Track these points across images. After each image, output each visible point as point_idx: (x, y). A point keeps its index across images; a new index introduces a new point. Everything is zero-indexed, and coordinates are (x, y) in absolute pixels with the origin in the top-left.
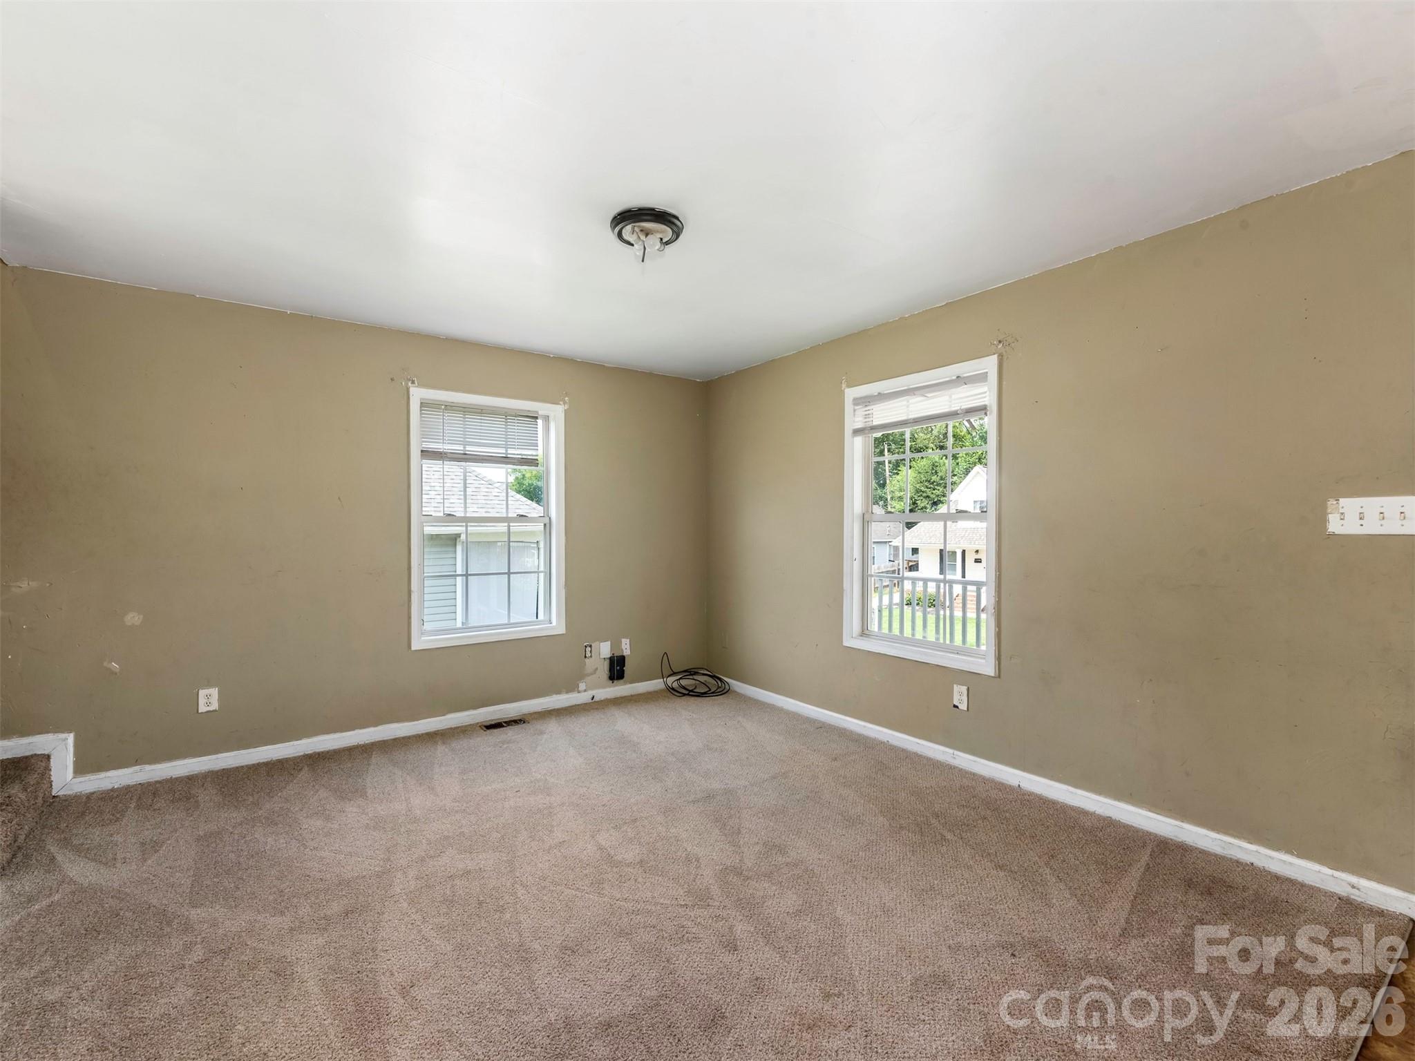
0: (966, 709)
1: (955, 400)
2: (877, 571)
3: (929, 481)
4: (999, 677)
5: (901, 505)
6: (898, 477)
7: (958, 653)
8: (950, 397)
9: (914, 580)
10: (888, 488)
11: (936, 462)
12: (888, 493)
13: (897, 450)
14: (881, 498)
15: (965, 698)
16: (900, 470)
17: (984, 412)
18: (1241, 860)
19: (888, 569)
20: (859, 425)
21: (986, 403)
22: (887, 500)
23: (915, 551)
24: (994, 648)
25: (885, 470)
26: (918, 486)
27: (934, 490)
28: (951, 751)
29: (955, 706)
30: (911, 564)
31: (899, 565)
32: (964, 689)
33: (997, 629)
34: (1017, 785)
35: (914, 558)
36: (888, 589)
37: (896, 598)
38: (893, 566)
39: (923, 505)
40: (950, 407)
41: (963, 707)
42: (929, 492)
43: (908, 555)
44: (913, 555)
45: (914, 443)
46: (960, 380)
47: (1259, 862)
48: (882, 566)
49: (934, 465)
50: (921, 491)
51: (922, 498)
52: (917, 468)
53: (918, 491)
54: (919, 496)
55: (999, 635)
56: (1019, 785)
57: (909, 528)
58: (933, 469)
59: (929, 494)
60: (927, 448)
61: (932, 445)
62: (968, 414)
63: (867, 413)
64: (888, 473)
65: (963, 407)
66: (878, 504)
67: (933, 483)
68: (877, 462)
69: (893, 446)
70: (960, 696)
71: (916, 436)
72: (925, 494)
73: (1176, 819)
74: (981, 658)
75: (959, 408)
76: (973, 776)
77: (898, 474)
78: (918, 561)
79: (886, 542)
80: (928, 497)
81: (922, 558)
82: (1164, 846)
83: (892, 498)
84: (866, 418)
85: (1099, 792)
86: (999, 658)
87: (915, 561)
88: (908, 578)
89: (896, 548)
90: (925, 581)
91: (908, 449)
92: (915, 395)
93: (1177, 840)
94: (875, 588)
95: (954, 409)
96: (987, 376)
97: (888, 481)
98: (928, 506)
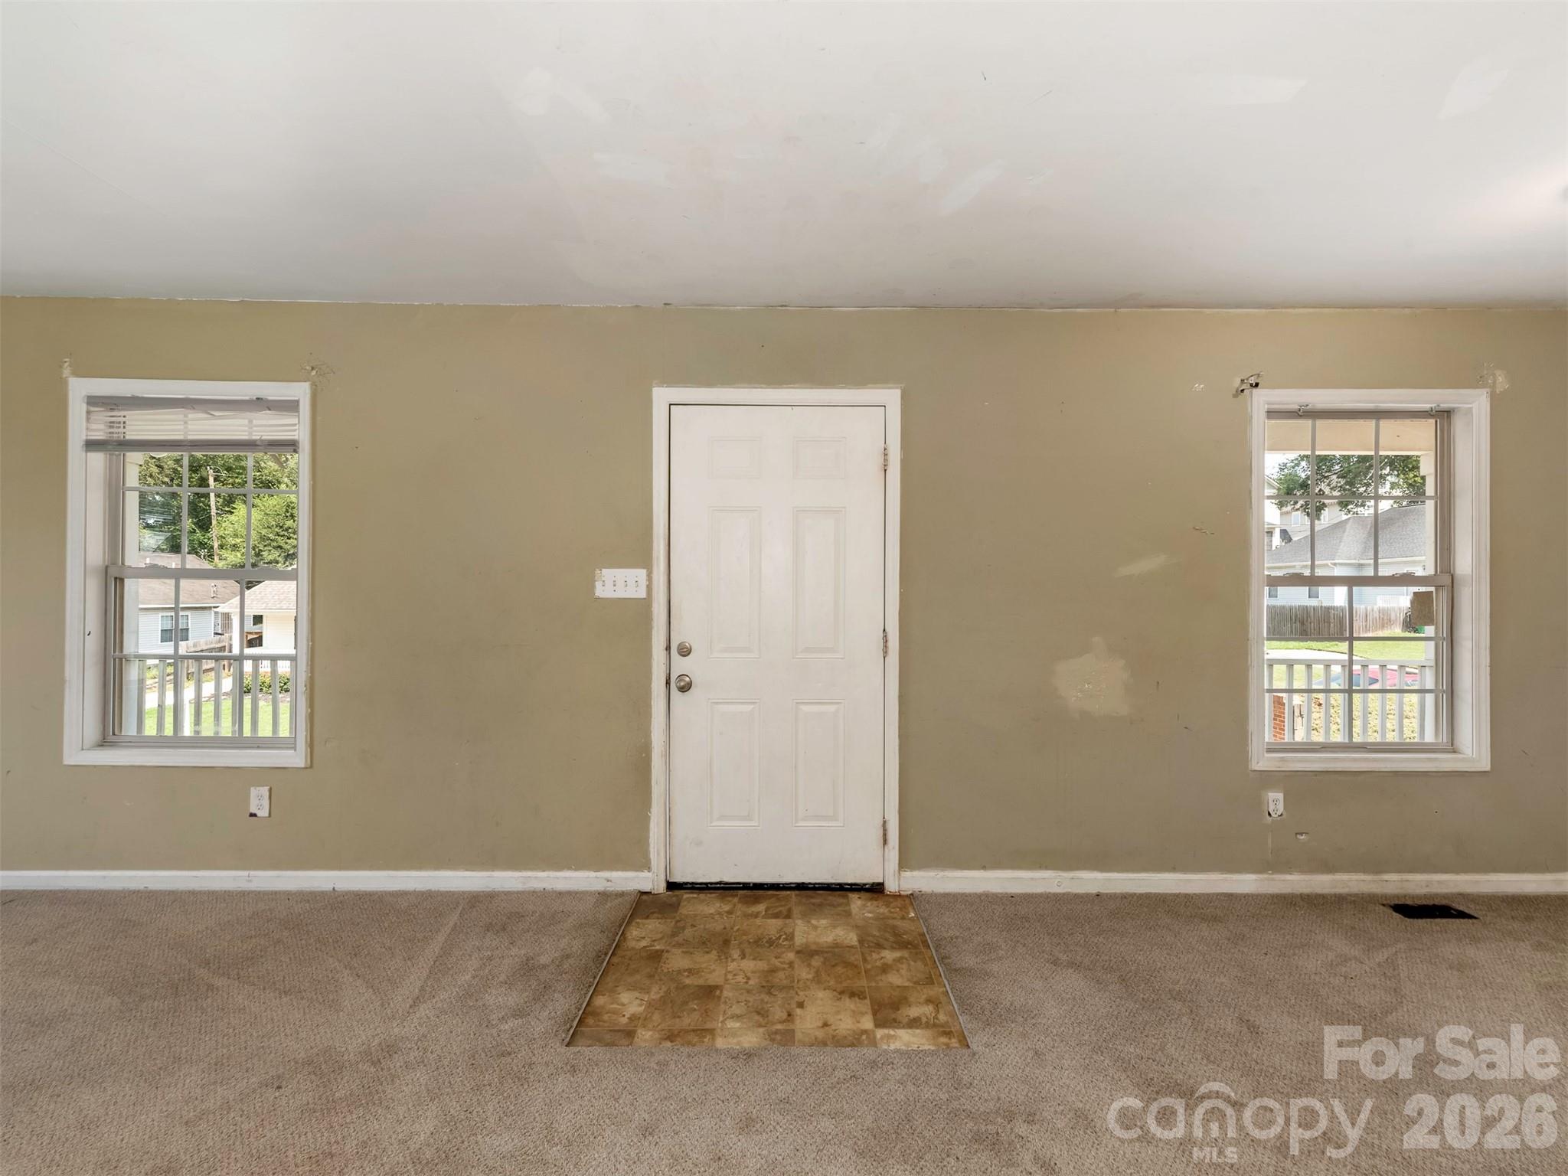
0: (267, 815)
1: (256, 426)
2: (193, 649)
3: (281, 527)
4: (311, 767)
5: (236, 556)
6: (232, 518)
7: (258, 747)
8: (250, 421)
9: (256, 659)
10: (215, 531)
11: (291, 503)
12: (214, 538)
13: (231, 480)
14: (202, 545)
15: (266, 803)
16: (234, 508)
17: (292, 448)
18: (537, 890)
19: (212, 646)
20: (99, 435)
21: (296, 438)
22: (212, 547)
23: (258, 619)
24: (305, 733)
25: (209, 506)
26: (264, 532)
27: (289, 538)
28: (245, 873)
29: (253, 815)
30: (250, 637)
31: (231, 639)
32: (265, 791)
33: (309, 710)
34: (331, 889)
35: (256, 628)
36: (213, 674)
37: (227, 684)
38: (220, 641)
39: (271, 557)
40: (250, 434)
41: (263, 813)
42: (281, 541)
43: (249, 626)
44: (254, 625)
45: (258, 474)
46: (260, 404)
47: (549, 886)
48: (202, 641)
49: (288, 506)
50: (269, 539)
51: (270, 548)
52: (263, 508)
53: (263, 538)
54: (265, 546)
55: (311, 718)
56: (334, 889)
57: (249, 588)
58: (287, 511)
59: (282, 543)
60: (279, 483)
61: (286, 480)
62: (270, 447)
63: (113, 419)
64: (214, 511)
65: (263, 438)
66: (197, 553)
67: (287, 530)
68: (197, 494)
69: (224, 474)
70: (259, 801)
71: (263, 465)
72: (275, 544)
73: (487, 870)
74: (287, 748)
75: (258, 438)
76: (274, 896)
77: (232, 513)
78: (261, 633)
79: (210, 608)
80: (280, 547)
81: (267, 630)
82: (475, 900)
83: (221, 547)
84: (111, 427)
85: (420, 867)
86: (311, 745)
87: (256, 633)
88: (249, 657)
89: (227, 617)
90: (274, 659)
91: (250, 480)
92: (194, 408)
93: (488, 890)
94: (188, 674)
95: (254, 438)
96: (298, 405)
97: (214, 522)
98: (280, 559)
